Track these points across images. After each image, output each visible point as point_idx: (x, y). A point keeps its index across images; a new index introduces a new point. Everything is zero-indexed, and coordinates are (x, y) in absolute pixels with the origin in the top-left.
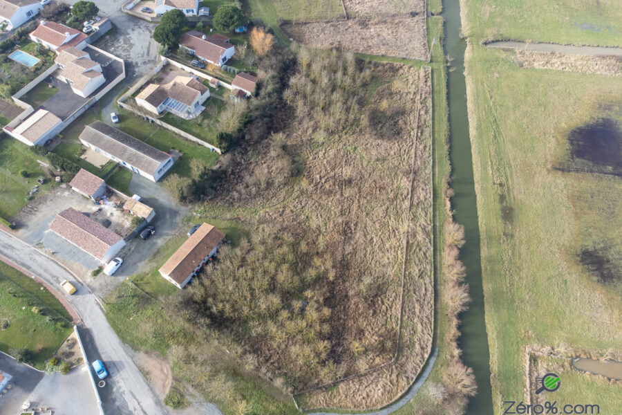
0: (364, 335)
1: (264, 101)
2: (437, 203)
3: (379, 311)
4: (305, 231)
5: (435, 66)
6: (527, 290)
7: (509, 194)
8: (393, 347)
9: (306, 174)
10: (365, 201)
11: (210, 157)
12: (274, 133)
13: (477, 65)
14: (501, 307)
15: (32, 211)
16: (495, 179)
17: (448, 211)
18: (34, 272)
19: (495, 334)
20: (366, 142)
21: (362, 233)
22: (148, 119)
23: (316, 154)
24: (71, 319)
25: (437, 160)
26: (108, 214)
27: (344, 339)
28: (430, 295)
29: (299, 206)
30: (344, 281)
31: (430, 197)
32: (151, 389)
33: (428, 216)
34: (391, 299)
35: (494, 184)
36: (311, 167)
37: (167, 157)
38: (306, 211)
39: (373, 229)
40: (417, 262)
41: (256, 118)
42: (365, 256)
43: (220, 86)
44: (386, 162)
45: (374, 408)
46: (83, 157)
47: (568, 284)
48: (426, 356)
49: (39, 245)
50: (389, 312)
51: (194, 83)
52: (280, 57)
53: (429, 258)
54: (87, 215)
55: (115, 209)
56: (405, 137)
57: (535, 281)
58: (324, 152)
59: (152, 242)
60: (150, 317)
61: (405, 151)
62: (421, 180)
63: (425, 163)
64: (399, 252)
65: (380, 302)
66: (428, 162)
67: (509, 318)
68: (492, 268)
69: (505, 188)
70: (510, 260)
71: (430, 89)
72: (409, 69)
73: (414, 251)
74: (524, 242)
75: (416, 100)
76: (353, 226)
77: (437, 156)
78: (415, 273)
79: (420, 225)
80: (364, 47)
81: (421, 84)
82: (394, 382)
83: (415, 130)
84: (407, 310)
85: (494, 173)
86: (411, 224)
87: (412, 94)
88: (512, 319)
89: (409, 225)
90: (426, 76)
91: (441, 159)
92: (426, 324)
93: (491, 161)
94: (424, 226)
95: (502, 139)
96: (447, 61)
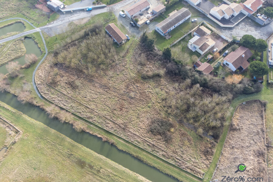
0: (61, 77)
2: (102, 131)
3: (66, 85)
6: (42, 148)
7: (92, 172)
9: (141, 81)
10: (117, 100)
14: (42, 131)
16: (104, 170)
17: (96, 134)
19: (35, 123)
20: (152, 114)
21: (102, 92)
23: (152, 89)
24: (109, 5)
25: (127, 144)
26: (145, 15)
27: (63, 71)
28: (62, 106)
29: (125, 74)
30: (84, 78)
31: (107, 129)
32: (78, 19)
33: (97, 123)
34: (68, 91)
35: (101, 168)
36: (145, 84)
38: (121, 75)
39: (102, 97)
40: (78, 108)
41: (178, 67)
42: (90, 89)
44: (136, 118)
46: (176, 10)
47: (33, 170)
50: (64, 88)
53: (77, 113)
54: (147, 9)
55: (147, 17)
56: (148, 134)
57: (43, 154)
58: (152, 92)
59: (128, 25)
61: (139, 130)
62: (118, 130)
63: (128, 136)
64: (86, 103)
65: (69, 87)
66: (128, 139)
67: (36, 132)
68: (59, 138)
69: (95, 172)
70: (58, 149)
71: (183, 168)
72: (206, 165)
73: (83, 109)
74: (63, 162)
75: (176, 155)
76: (106, 90)
77: (130, 146)
78: (74, 105)
79: (94, 117)
80: (233, 144)
81: (188, 165)
82: (40, 80)
83: (152, 143)
84: (61, 95)
85: (107, 172)
86: (97, 114)
87: (181, 155)
88: (35, 133)
89: (97, 113)
90: (196, 172)
91: (128, 147)
92: (52, 99)
93: (116, 176)
94: (93, 119)
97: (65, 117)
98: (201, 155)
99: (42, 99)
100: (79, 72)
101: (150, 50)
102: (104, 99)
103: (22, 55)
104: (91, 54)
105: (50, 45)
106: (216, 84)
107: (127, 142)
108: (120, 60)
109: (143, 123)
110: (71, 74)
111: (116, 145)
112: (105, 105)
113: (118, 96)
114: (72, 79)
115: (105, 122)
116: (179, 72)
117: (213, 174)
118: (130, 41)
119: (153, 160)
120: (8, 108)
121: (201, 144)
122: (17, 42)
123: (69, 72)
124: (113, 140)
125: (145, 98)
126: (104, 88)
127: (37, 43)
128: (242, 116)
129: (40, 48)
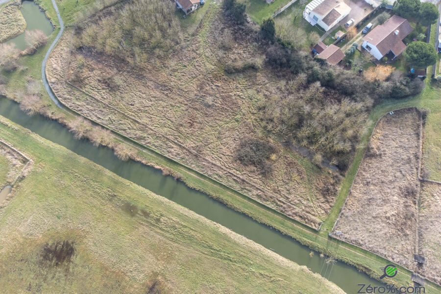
0: (89, 71)
2: (162, 160)
3: (99, 84)
5: (323, 239)
6: (67, 186)
7: (148, 222)
9: (224, 77)
10: (184, 109)
14: (65, 160)
16: (167, 219)
17: (152, 164)
19: (52, 147)
20: (241, 132)
21: (159, 96)
23: (242, 90)
25: (202, 179)
27: (93, 59)
28: (94, 119)
29: (197, 64)
30: (128, 72)
31: (169, 156)
33: (153, 147)
34: (103, 94)
35: (162, 215)
36: (230, 82)
38: (190, 68)
39: (159, 105)
40: (121, 122)
42: (140, 91)
44: (215, 139)
47: (57, 218)
48: (59, 99)
50: (96, 90)
53: (120, 131)
56: (235, 164)
57: (70, 196)
58: (242, 97)
61: (221, 158)
62: (187, 157)
63: (203, 168)
64: (133, 114)
65: (105, 87)
66: (203, 171)
67: (56, 161)
68: (94, 171)
69: (153, 222)
70: (93, 187)
71: (289, 215)
72: (324, 210)
73: (130, 124)
74: (102, 207)
75: (278, 195)
76: (166, 92)
77: (206, 181)
78: (114, 117)
79: (148, 137)
80: (368, 178)
81: (297, 210)
82: (55, 76)
83: (241, 177)
84: (92, 101)
85: (171, 221)
86: (152, 132)
87: (287, 195)
88: (54, 163)
89: (152, 130)
90: (309, 220)
91: (203, 184)
92: (78, 108)
93: (185, 227)
94: (146, 140)
95: (206, 253)
96: (327, 257)
97: (99, 136)
98: (318, 195)
99: (61, 107)
100: (119, 61)
101: (239, 22)
102: (163, 107)
103: (19, 31)
104: (138, 31)
105: (67, 14)
106: (348, 82)
107: (202, 176)
108: (188, 41)
109: (227, 146)
110: (107, 66)
111: (185, 181)
112: (165, 117)
113: (186, 103)
114: (108, 73)
115: (165, 145)
116: (288, 61)
117: (334, 223)
118: (204, 6)
119: (243, 203)
120: (7, 123)
121: (319, 179)
122: (9, 7)
123: (103, 62)
124: (179, 173)
125: (230, 106)
126: (162, 89)
127: (43, 11)
128: (386, 135)
129: (49, 19)
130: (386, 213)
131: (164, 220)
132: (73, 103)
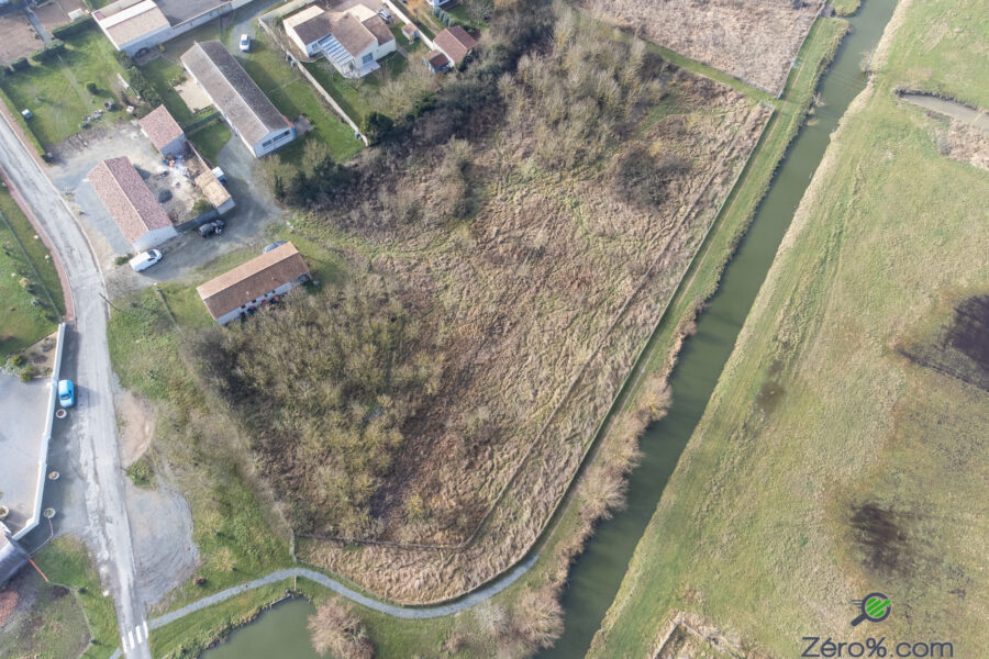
0: (438, 492)
1: (466, 82)
2: (661, 337)
3: (478, 467)
4: (431, 307)
5: (785, 107)
6: (732, 528)
7: (791, 364)
8: (473, 526)
9: (478, 219)
10: (548, 294)
11: (350, 146)
12: (456, 138)
13: (863, 127)
14: (673, 537)
15: (80, 145)
16: (782, 331)
17: (672, 355)
18: (47, 230)
19: (640, 572)
20: (600, 200)
21: (515, 340)
22: (290, 59)
23: (510, 192)
24: (63, 311)
25: (698, 269)
26: (174, 184)
27: (407, 485)
28: (569, 473)
29: (444, 266)
30: (451, 403)
31: (654, 324)
32: (118, 446)
33: (634, 352)
34: (506, 456)
35: (776, 339)
36: (491, 211)
37: (286, 125)
38: (450, 278)
39: (536, 340)
40: (577, 416)
41: (443, 106)
42: (502, 377)
43: (417, 39)
44: (614, 243)
45: (398, 601)
46: (177, 88)
47: (806, 546)
48: (513, 561)
49: (69, 195)
50: (494, 472)
51: (376, 23)
52: (528, 18)
53: (599, 417)
54: (144, 175)
55: (186, 179)
56: (666, 213)
57: (754, 520)
58: (524, 193)
59: (212, 244)
60: (161, 349)
61: (654, 235)
62: (655, 292)
63: (676, 264)
64: (558, 391)
65: (487, 454)
66: (683, 266)
67: (677, 559)
68: (693, 471)
69: (791, 354)
70: (731, 471)
71: (753, 145)
72: (737, 99)
73: (582, 399)
74: (772, 452)
75: (719, 156)
76: (507, 326)
77: (703, 261)
78: (565, 431)
79: (613, 362)
80: (680, 39)
81: (743, 132)
82: (447, 578)
83: (691, 206)
84: (523, 481)
85: (786, 322)
86: (599, 355)
87: (718, 144)
88: (680, 562)
89: (595, 354)
90: (758, 120)
91: (707, 268)
92: (539, 514)
93: (792, 299)
94: (619, 365)
95: (833, 269)
96: (812, 105)
98: (713, 104)
99: (536, 558)
100: (421, 423)
101: (353, 180)
102: (542, 332)
105: (253, 563)
107: (692, 268)
109: (629, 223)
110: (428, 451)
111: (704, 298)
112: (566, 329)
113: (534, 289)
114: (450, 447)
115: (630, 330)
119: (738, 208)
121: (686, 99)
123: (417, 459)
124: (688, 307)
125: (543, 215)
127: (230, 631)
129: (261, 613)
130: (734, 29)
131: (785, 335)
132: (527, 526)
